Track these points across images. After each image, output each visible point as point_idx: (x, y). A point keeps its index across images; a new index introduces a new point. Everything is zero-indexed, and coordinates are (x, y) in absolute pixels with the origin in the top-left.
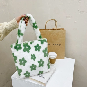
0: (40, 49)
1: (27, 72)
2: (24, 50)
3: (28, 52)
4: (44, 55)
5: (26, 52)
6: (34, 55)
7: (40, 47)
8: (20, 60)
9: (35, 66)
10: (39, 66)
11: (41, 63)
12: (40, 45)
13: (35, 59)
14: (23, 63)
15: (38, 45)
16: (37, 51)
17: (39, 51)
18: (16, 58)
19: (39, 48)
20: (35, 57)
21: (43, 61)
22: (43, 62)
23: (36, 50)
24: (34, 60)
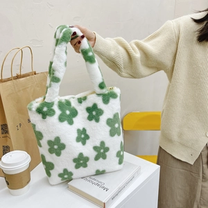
0: (101, 117)
1: (65, 170)
2: (61, 119)
3: (71, 123)
4: (110, 131)
5: (66, 122)
6: (84, 130)
7: (100, 112)
8: (50, 143)
9: (87, 159)
10: (97, 158)
11: (102, 151)
12: (101, 105)
13: (87, 141)
14: (56, 150)
15: (95, 106)
16: (93, 121)
17: (97, 120)
18: (39, 135)
19: (97, 114)
20: (87, 137)
21: (106, 145)
22: (107, 149)
23: (90, 118)
24: (84, 143)
